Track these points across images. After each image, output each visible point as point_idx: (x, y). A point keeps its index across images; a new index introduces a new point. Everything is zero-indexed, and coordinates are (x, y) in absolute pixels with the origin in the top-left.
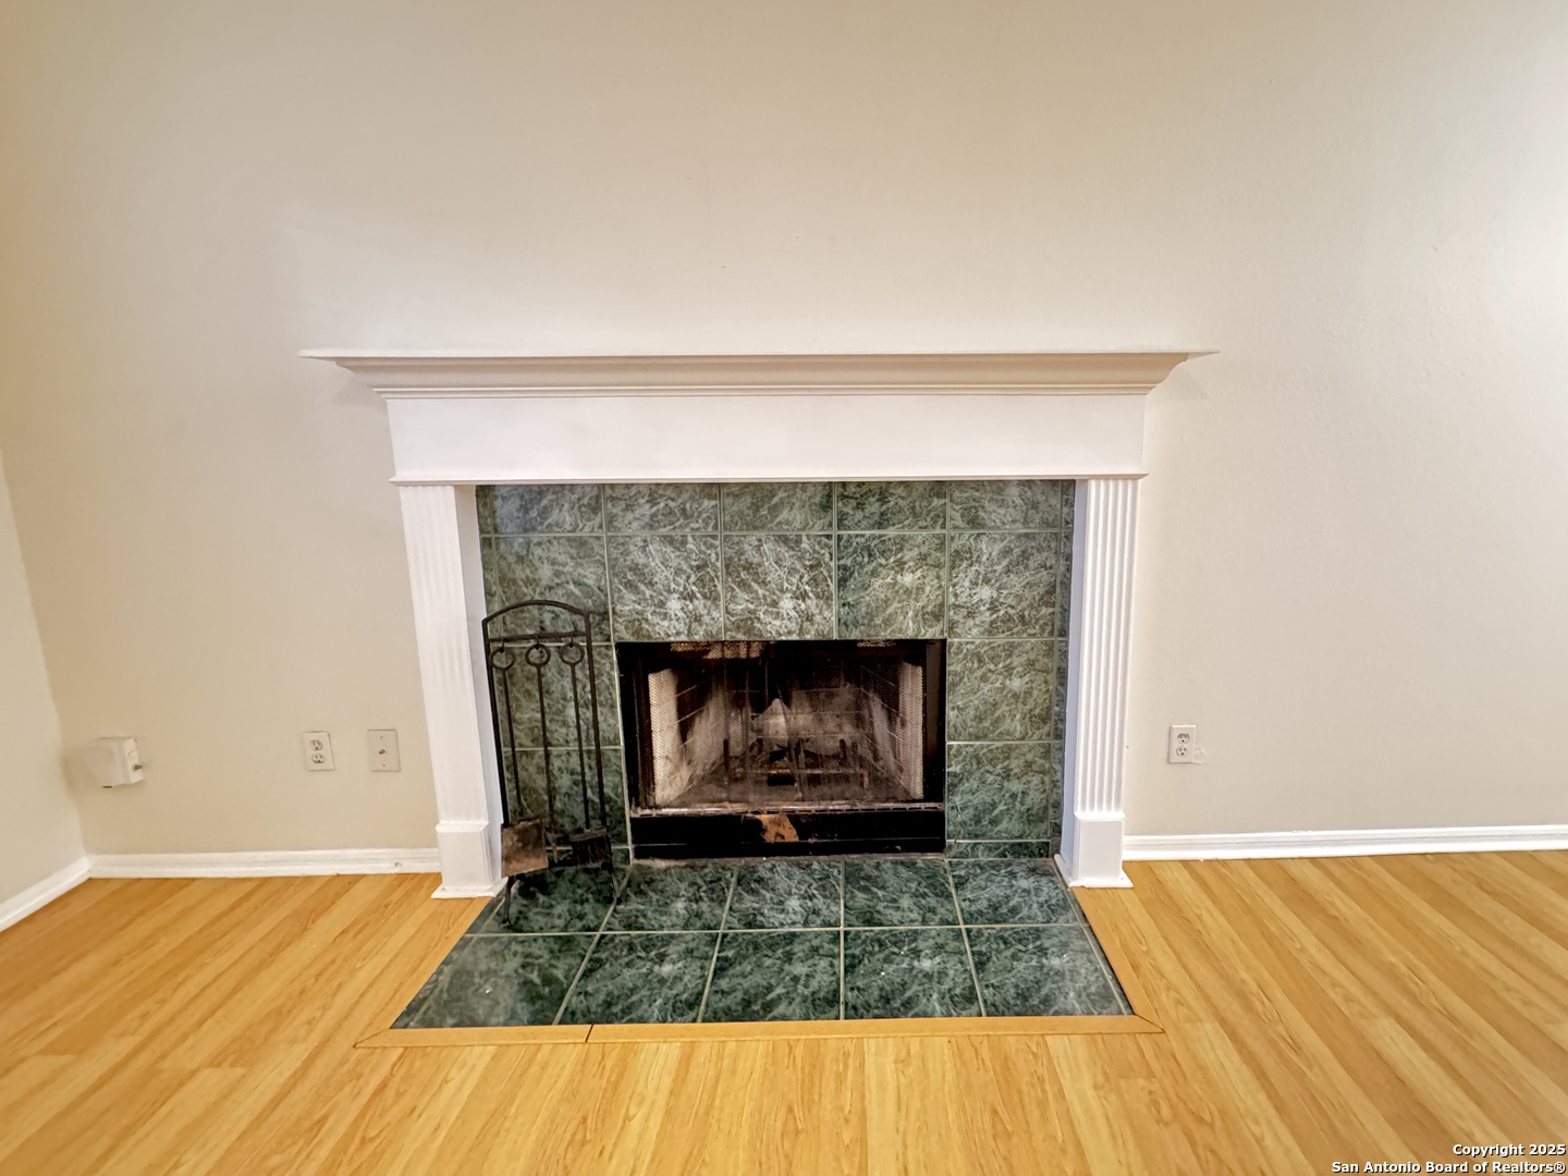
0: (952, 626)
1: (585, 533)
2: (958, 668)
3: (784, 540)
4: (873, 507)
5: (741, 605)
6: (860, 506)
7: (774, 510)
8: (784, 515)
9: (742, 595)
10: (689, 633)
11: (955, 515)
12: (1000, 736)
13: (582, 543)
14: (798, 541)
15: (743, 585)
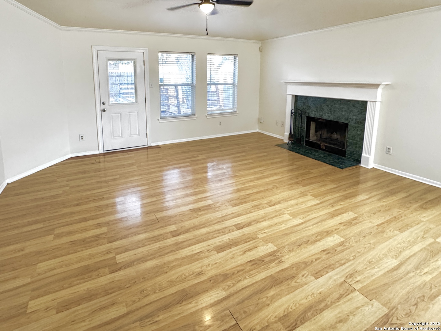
0: (349, 121)
1: (305, 102)
2: (350, 128)
3: (327, 105)
4: (339, 102)
5: (321, 113)
6: (337, 102)
7: (326, 101)
8: (327, 102)
9: (321, 112)
10: (315, 116)
11: (351, 105)
12: (355, 141)
13: (304, 103)
14: (329, 106)
15: (322, 111)
